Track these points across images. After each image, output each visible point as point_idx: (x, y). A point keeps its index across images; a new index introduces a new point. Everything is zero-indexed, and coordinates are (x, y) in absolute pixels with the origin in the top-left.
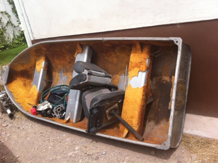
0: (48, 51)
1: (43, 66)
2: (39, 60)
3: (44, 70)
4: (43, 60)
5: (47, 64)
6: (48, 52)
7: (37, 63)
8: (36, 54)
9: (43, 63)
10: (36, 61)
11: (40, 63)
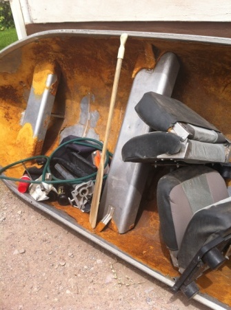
0: (63, 52)
1: (48, 84)
2: (41, 69)
3: (50, 94)
4: (48, 71)
5: (56, 80)
6: (61, 56)
7: (36, 76)
8: (34, 56)
9: (50, 77)
10: (32, 71)
11: (42, 78)
